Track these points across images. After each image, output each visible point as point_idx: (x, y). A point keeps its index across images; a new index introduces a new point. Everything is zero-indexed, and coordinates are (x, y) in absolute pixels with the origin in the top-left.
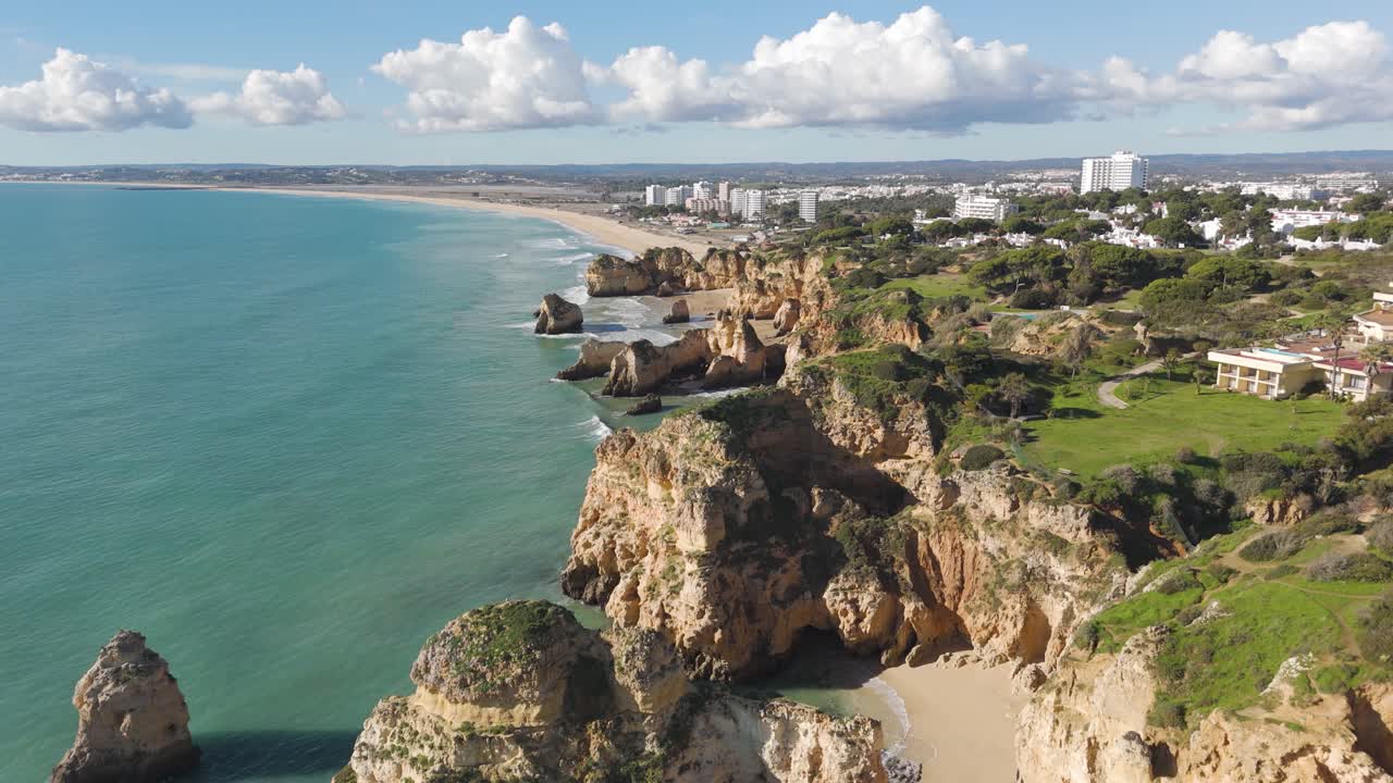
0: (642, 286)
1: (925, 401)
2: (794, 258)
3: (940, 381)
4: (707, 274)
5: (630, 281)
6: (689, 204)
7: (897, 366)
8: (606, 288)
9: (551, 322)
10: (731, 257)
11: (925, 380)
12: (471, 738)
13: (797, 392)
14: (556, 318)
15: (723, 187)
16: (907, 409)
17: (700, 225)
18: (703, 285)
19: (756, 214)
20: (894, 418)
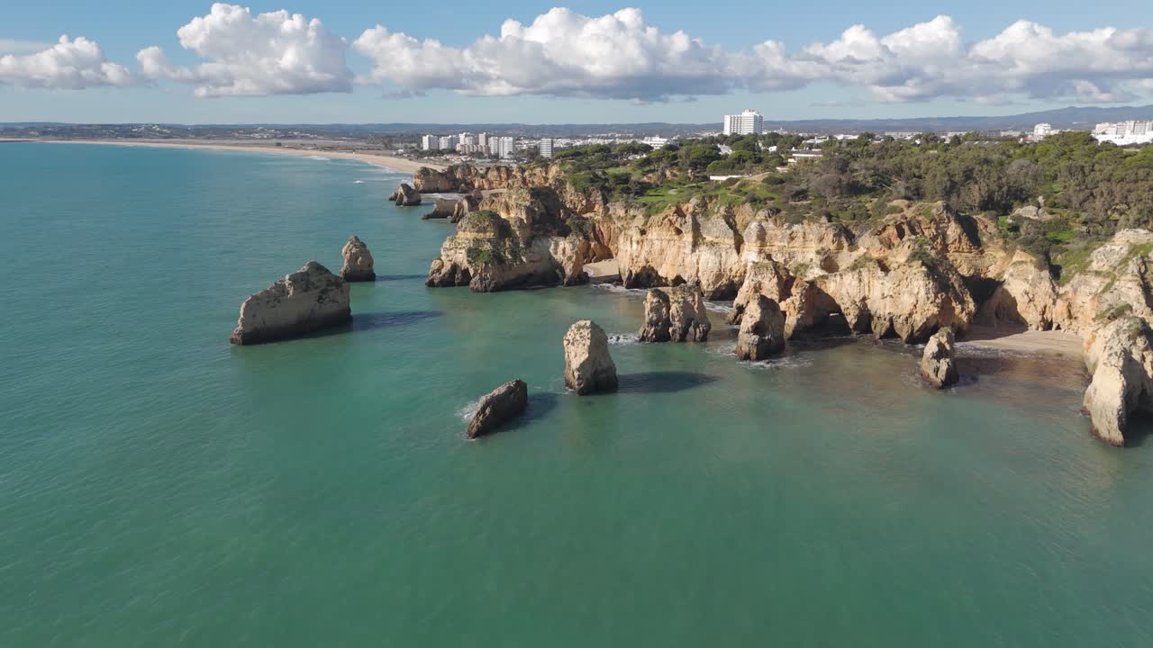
0: (447, 187)
1: (601, 190)
2: (542, 167)
3: (607, 184)
4: (488, 180)
5: (441, 184)
6: (458, 148)
7: (591, 179)
8: (426, 188)
9: (405, 199)
10: (503, 169)
11: (601, 184)
12: (477, 241)
13: (553, 187)
14: (408, 197)
15: (482, 137)
16: (594, 193)
17: (470, 161)
18: (486, 187)
19: (510, 153)
20: (590, 196)
